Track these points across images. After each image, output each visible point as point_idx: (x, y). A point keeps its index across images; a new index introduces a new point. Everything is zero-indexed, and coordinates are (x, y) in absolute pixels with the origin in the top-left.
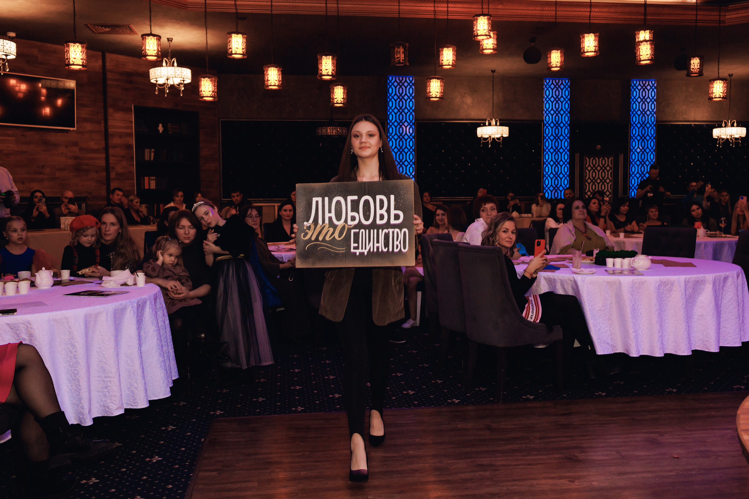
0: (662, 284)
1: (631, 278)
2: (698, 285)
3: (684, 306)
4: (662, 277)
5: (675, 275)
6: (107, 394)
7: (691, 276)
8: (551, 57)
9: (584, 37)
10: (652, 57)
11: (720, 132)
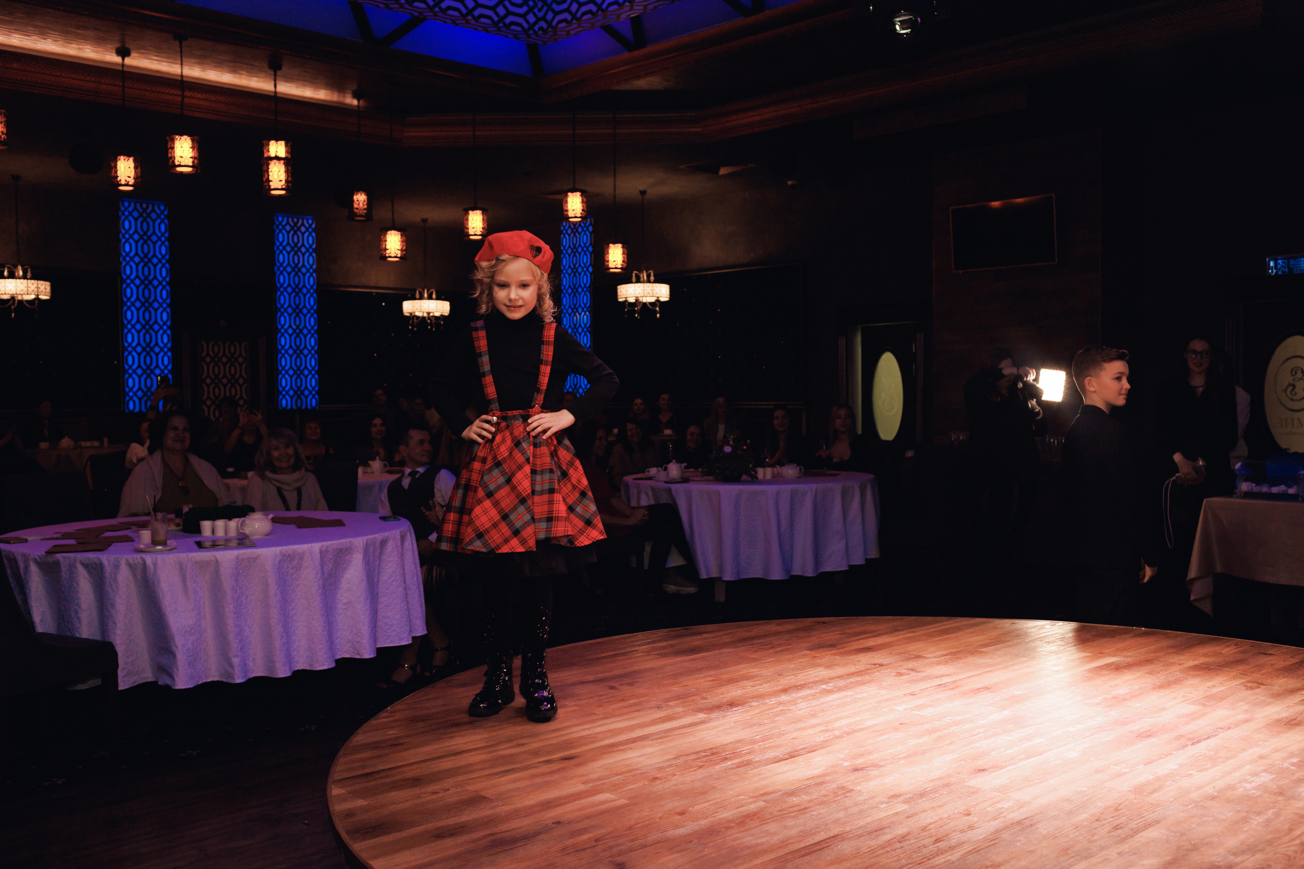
0: (286, 559)
1: (237, 553)
2: (340, 558)
3: (320, 591)
4: (284, 548)
5: (306, 543)
7: (329, 543)
8: (116, 168)
9: (173, 141)
10: (288, 186)
11: (413, 306)
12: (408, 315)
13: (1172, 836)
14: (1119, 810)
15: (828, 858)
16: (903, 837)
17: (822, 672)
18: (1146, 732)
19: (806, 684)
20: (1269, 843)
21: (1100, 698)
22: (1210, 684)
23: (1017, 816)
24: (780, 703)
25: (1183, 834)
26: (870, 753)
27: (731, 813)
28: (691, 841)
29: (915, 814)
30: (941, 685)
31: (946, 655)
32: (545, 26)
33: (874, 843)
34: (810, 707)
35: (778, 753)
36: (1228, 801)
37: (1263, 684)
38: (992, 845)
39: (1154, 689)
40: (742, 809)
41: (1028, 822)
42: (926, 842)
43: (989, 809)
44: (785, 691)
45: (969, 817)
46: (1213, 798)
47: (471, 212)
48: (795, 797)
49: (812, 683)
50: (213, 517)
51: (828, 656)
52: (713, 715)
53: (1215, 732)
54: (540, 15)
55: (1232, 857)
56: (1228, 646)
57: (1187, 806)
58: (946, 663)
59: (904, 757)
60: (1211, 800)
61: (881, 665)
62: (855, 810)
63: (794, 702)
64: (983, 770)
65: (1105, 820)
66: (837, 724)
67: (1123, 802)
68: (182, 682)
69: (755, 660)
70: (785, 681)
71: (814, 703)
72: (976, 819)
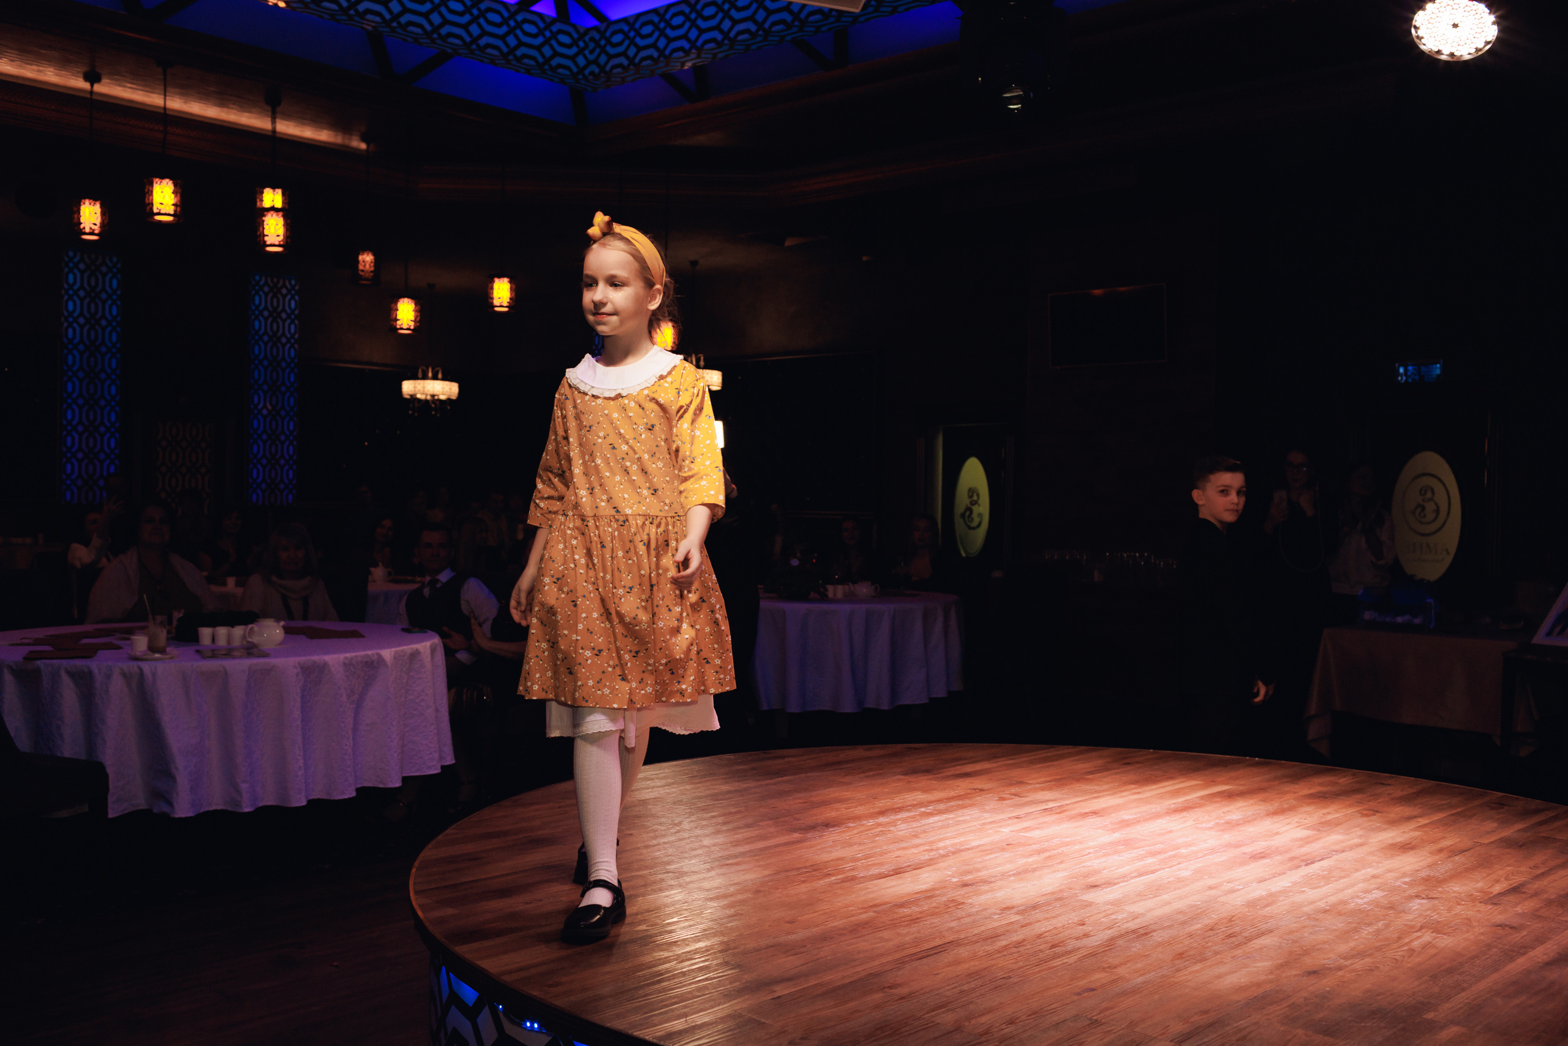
0: (307, 671)
1: (246, 663)
4: (304, 657)
7: (353, 654)
8: (79, 213)
9: (152, 185)
10: (287, 242)
11: (415, 387)
12: (408, 397)
13: (1285, 943)
14: (1232, 921)
15: (946, 960)
16: (1019, 943)
17: (920, 796)
18: (1259, 853)
19: (903, 807)
20: (1379, 949)
21: (1213, 823)
22: (1325, 811)
23: (1132, 925)
24: (879, 825)
25: (1295, 942)
26: (978, 870)
27: (842, 922)
28: (805, 946)
29: (1030, 924)
30: (1047, 809)
31: (1051, 781)
32: (597, 70)
33: (988, 948)
34: (912, 828)
35: (883, 870)
36: (1340, 914)
37: (1378, 812)
38: (1108, 950)
39: (1268, 815)
40: (853, 919)
41: (1142, 931)
42: (1041, 947)
43: (1103, 919)
44: (882, 813)
45: (1083, 927)
46: (1326, 911)
47: (496, 280)
48: (906, 908)
49: (910, 806)
50: (213, 624)
51: (923, 781)
52: (809, 835)
53: (1329, 854)
54: (591, 57)
55: (1342, 961)
56: (1345, 776)
57: (1300, 918)
58: (1050, 789)
59: (1014, 875)
60: (1323, 913)
61: (981, 790)
62: (967, 920)
63: (894, 823)
64: (1095, 886)
65: (1219, 929)
66: (941, 844)
67: (1236, 915)
68: (183, 809)
69: (847, 784)
70: (881, 804)
71: (915, 825)
72: (1091, 928)
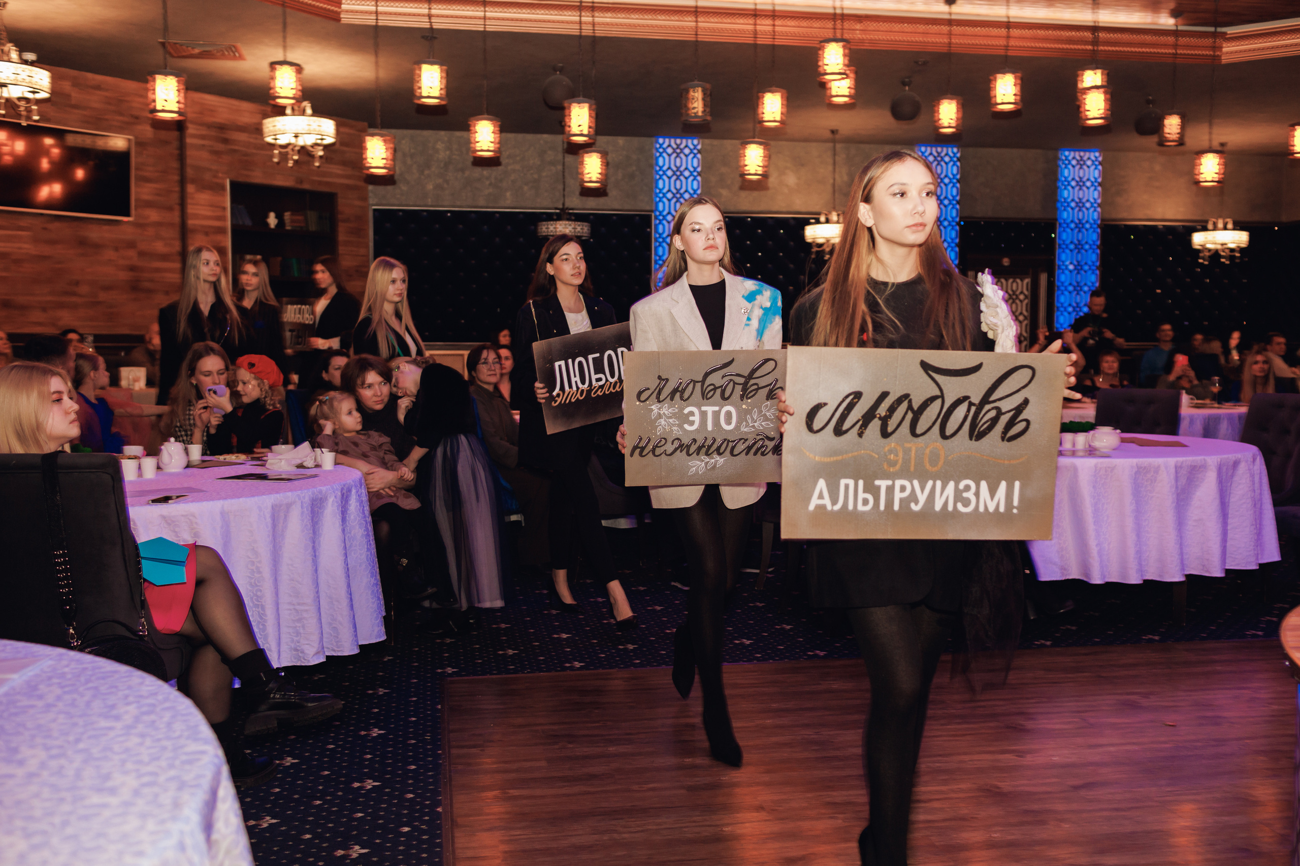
0: (1140, 472)
1: (1091, 462)
2: (1194, 473)
3: (1173, 505)
4: (1140, 460)
5: (1159, 457)
6: (302, 631)
8: (939, 111)
9: (996, 80)
10: (1108, 115)
11: (1205, 238)
12: (1198, 247)
47: (1297, 128)
